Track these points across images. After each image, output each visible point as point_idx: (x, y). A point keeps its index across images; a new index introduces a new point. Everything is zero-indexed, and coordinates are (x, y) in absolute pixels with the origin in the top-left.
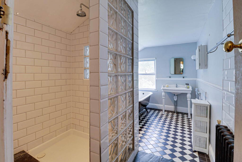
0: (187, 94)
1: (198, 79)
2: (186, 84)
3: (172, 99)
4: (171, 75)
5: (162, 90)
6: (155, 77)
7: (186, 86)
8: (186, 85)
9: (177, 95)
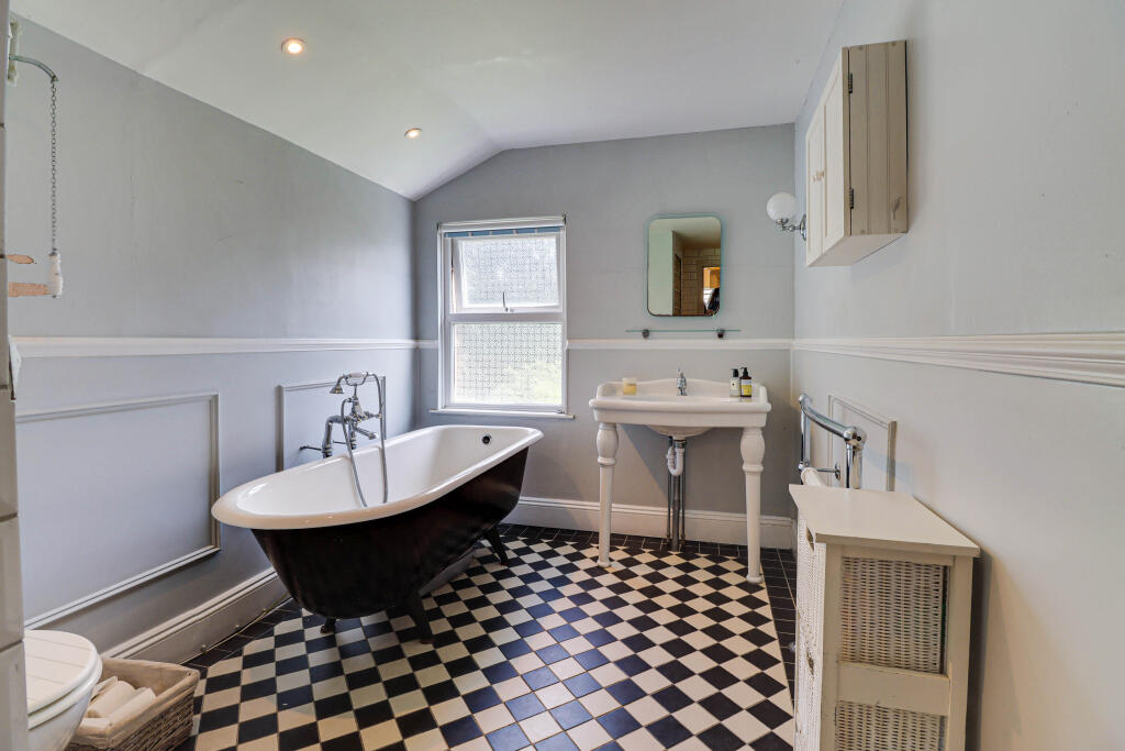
0: (738, 432)
1: (798, 344)
2: (736, 373)
3: (657, 465)
4: (648, 323)
5: (596, 414)
6: (559, 338)
7: (735, 388)
8: (735, 381)
9: (684, 444)
